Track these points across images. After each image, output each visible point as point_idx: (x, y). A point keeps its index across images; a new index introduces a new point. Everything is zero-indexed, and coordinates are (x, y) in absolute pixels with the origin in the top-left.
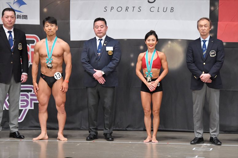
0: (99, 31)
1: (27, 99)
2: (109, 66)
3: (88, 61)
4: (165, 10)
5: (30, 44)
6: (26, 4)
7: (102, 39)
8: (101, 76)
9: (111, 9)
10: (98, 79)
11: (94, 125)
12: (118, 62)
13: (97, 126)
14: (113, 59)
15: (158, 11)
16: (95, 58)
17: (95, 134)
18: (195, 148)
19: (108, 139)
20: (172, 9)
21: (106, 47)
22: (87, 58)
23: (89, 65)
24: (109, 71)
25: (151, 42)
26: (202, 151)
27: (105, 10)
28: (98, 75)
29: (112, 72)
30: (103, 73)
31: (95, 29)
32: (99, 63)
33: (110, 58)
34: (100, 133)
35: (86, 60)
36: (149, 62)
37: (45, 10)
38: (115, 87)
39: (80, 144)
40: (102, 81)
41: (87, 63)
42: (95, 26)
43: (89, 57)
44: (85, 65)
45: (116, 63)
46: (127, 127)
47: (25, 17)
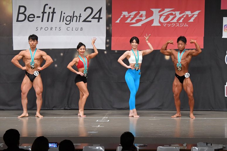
25: (82, 50)
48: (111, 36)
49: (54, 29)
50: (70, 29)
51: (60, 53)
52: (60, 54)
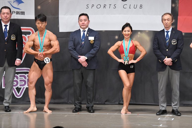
0: (82, 23)
1: (25, 79)
2: (91, 52)
3: (74, 49)
4: (135, 7)
5: (27, 35)
6: (23, 3)
7: (85, 31)
8: (84, 60)
9: (92, 6)
10: (82, 63)
11: (78, 100)
12: (98, 49)
13: (81, 101)
14: (94, 46)
15: (130, 8)
16: (80, 46)
17: (80, 108)
18: (160, 118)
19: (90, 111)
20: (141, 6)
21: (89, 37)
22: (73, 46)
23: (75, 51)
24: (91, 57)
25: (127, 33)
26: (165, 121)
27: (87, 7)
28: (82, 60)
29: (93, 57)
30: (87, 58)
31: (80, 22)
32: (83, 50)
33: (92, 46)
34: (84, 106)
35: (72, 48)
36: (126, 49)
37: (39, 7)
38: (95, 69)
39: (67, 115)
40: (85, 64)
41: (72, 50)
42: (80, 20)
43: (74, 45)
44: (71, 52)
45: (97, 50)
46: (105, 102)
47: (23, 13)
48: (178, 15)
49: (107, 6)
50: (127, 7)
51: (115, 35)
52: (115, 37)
